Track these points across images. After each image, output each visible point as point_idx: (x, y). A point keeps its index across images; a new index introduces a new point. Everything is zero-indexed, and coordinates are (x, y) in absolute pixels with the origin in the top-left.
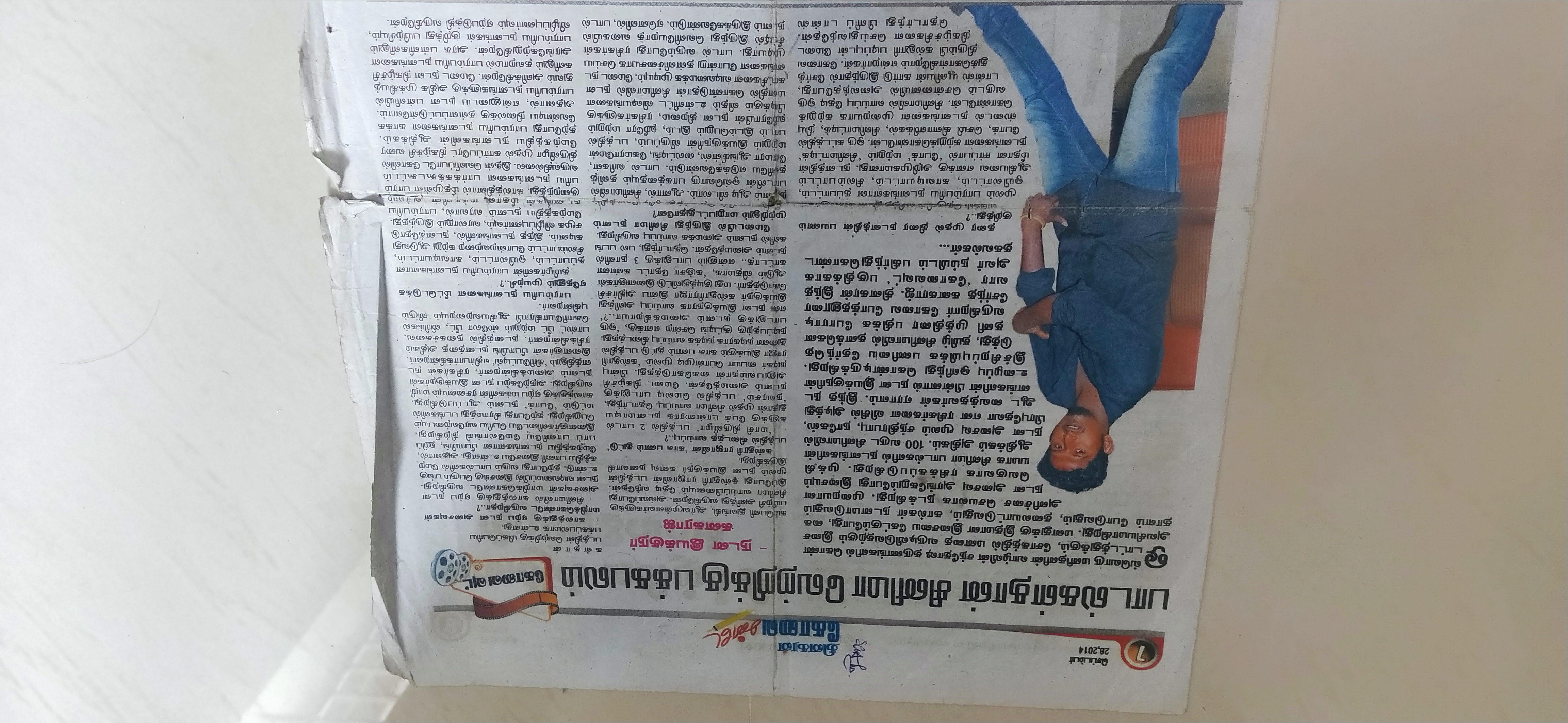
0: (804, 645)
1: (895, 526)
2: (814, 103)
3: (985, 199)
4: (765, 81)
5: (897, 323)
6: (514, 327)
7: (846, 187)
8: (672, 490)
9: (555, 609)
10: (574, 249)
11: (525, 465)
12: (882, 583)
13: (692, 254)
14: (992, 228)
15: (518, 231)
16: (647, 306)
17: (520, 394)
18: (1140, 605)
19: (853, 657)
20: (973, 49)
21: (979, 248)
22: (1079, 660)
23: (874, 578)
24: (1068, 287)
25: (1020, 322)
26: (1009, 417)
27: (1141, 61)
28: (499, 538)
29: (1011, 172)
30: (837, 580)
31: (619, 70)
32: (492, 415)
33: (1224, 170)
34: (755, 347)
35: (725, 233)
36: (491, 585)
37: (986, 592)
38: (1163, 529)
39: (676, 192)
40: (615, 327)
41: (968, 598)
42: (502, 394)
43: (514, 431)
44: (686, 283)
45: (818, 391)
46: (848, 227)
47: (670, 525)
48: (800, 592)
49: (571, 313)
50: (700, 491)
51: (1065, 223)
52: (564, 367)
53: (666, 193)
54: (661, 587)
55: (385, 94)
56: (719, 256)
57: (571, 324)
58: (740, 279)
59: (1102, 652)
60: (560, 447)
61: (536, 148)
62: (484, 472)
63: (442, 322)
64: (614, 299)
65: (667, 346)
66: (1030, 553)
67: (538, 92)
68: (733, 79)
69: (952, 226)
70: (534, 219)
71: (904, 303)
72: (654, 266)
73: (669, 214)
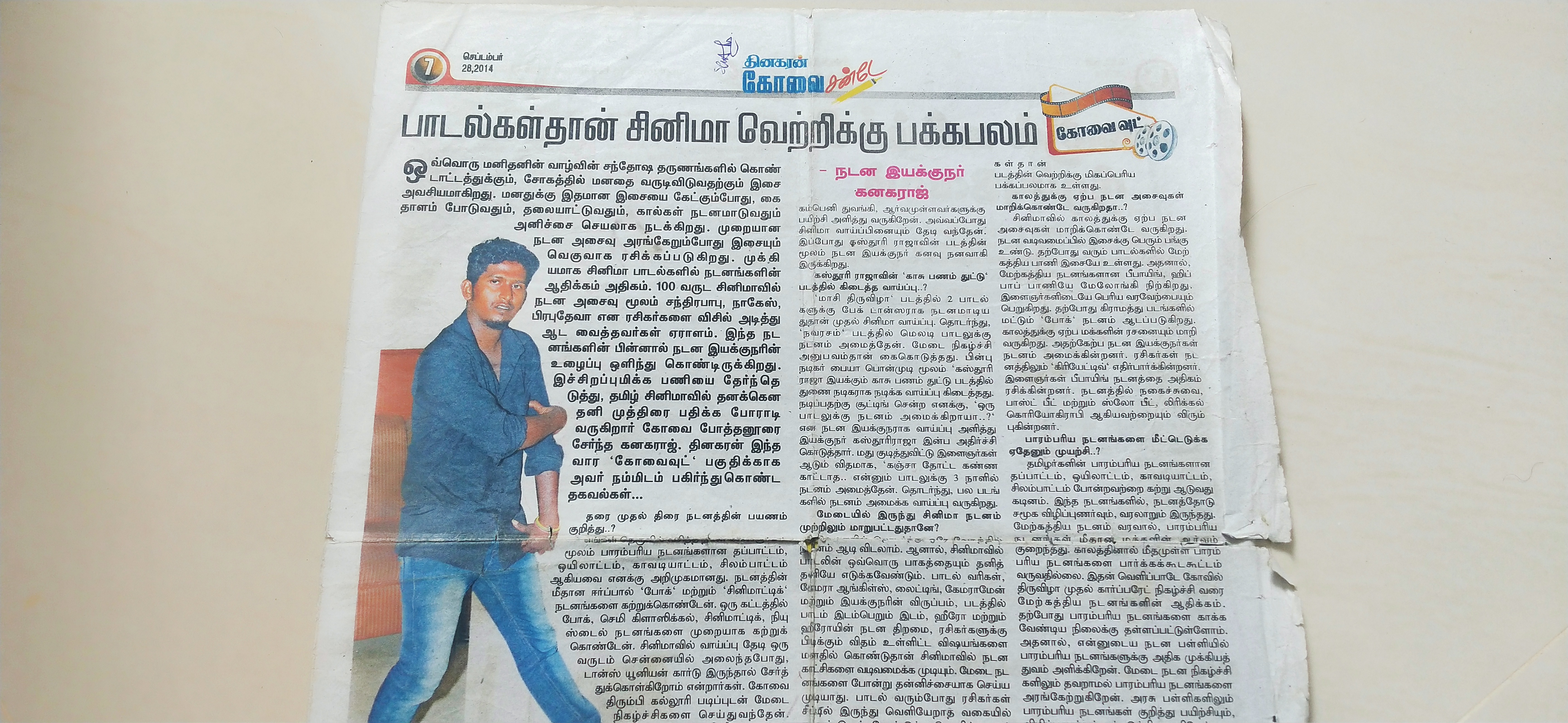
0: (780, 65)
1: (686, 198)
2: (772, 646)
3: (597, 549)
4: (823, 669)
5: (685, 416)
6: (1084, 405)
7: (739, 559)
8: (919, 231)
9: (1044, 98)
10: (1021, 489)
11: (1076, 255)
12: (699, 136)
13: (897, 485)
14: (589, 517)
15: (1080, 508)
16: (945, 429)
17: (1080, 332)
18: (431, 119)
19: (729, 54)
20: (610, 703)
21: (602, 495)
22: (493, 57)
23: (707, 141)
24: (511, 456)
25: (560, 418)
26: (569, 318)
27: (440, 693)
28: (1104, 175)
29: (570, 576)
30: (746, 137)
31: (973, 679)
32: (1110, 309)
33: (355, 581)
34: (832, 388)
35: (863, 509)
36: (1113, 123)
37: (590, 129)
38: (409, 201)
39: (914, 551)
40: (979, 406)
41: (609, 122)
42: (1100, 332)
43: (1087, 292)
44: (904, 455)
45: (766, 342)
46: (736, 516)
47: (922, 194)
48: (785, 124)
49: (1025, 421)
50: (890, 231)
51: (515, 523)
52: (1033, 362)
53: (925, 550)
54: (932, 125)
55: (1218, 652)
56: (869, 483)
57: (1025, 409)
58: (847, 459)
59: (470, 66)
60: (1038, 275)
61: (1060, 596)
62: (1119, 246)
63: (1162, 409)
64: (980, 436)
65: (924, 387)
66: (545, 172)
67: (1058, 655)
68: (855, 670)
69: (629, 519)
70: (1064, 521)
71: (678, 437)
72: (938, 473)
73: (921, 528)
